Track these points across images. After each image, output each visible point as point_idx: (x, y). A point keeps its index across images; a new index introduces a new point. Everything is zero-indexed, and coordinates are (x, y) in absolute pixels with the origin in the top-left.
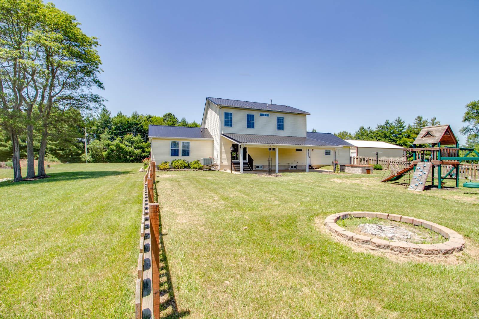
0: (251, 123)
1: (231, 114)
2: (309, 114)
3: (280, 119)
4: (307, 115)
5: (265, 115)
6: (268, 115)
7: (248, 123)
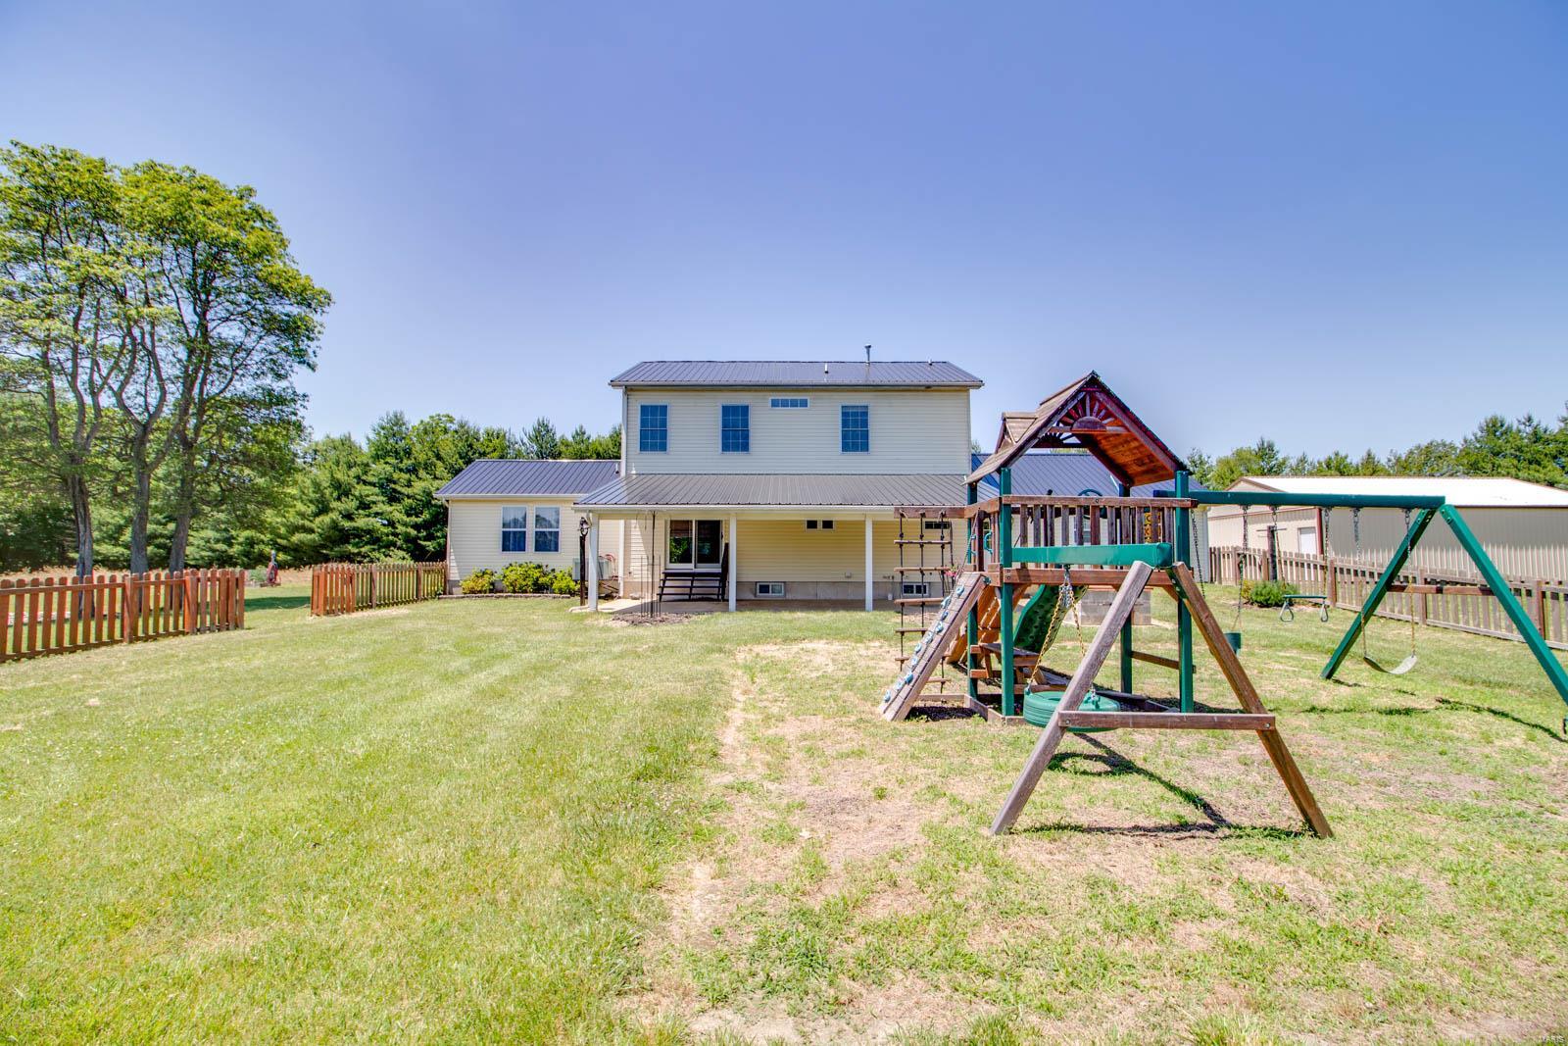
0: (736, 434)
1: (663, 410)
2: (979, 384)
3: (855, 414)
4: (972, 392)
5: (794, 404)
6: (804, 404)
7: (725, 437)
